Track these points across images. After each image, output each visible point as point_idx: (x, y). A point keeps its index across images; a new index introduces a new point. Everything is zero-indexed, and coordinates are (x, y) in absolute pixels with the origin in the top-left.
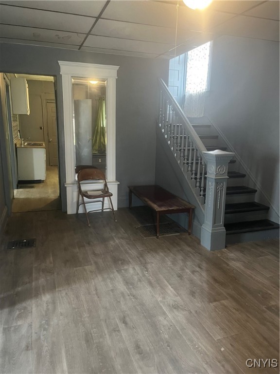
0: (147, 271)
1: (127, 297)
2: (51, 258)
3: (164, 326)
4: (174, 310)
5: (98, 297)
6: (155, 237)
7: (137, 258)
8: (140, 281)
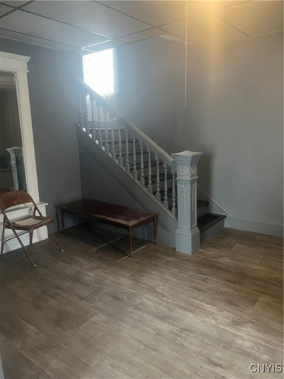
0: (164, 296)
1: (183, 335)
2: (31, 327)
3: (252, 348)
4: (239, 327)
5: (154, 350)
6: (127, 257)
7: (136, 286)
8: (172, 310)
